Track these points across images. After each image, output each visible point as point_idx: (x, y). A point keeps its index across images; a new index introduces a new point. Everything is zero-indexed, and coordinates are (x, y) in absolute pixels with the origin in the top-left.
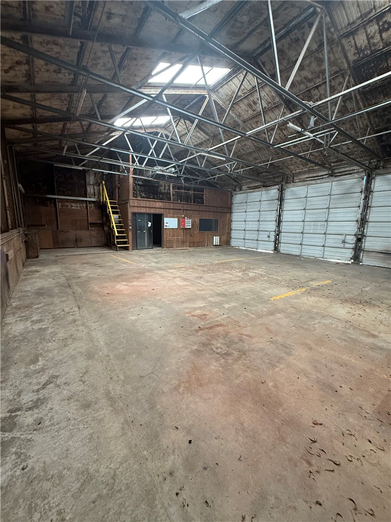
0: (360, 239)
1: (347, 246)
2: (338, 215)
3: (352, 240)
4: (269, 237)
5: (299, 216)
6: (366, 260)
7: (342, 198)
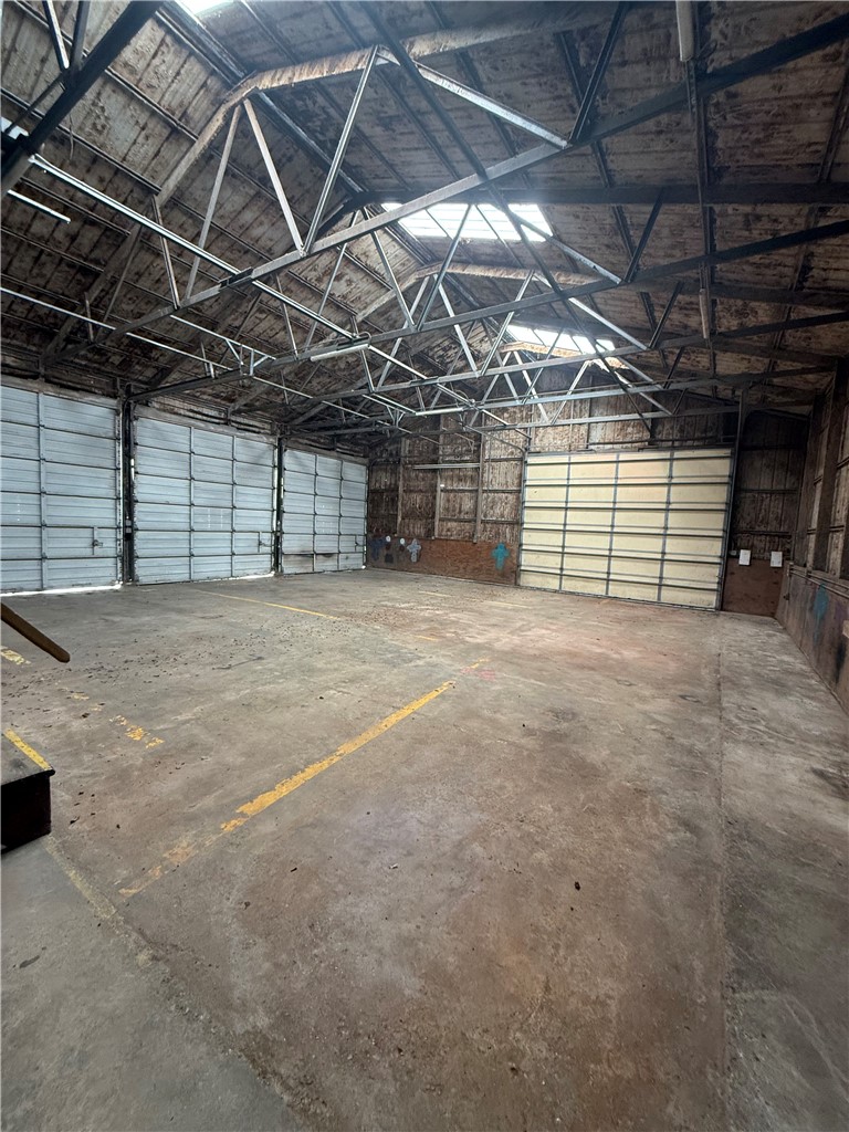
0: (278, 536)
1: (263, 549)
2: (249, 499)
3: (267, 538)
4: (94, 544)
5: (179, 492)
6: (288, 567)
7: (252, 470)
